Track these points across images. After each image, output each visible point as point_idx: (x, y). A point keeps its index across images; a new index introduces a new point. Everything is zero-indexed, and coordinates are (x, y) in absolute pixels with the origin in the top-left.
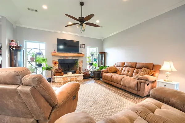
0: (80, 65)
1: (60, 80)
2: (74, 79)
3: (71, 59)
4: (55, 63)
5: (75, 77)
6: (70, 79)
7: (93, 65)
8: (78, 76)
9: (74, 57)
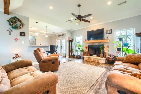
0: (106, 50)
1: (86, 59)
2: (96, 60)
3: (97, 44)
4: (86, 48)
5: (97, 60)
6: (93, 60)
7: (121, 51)
8: (100, 59)
9: (100, 43)
